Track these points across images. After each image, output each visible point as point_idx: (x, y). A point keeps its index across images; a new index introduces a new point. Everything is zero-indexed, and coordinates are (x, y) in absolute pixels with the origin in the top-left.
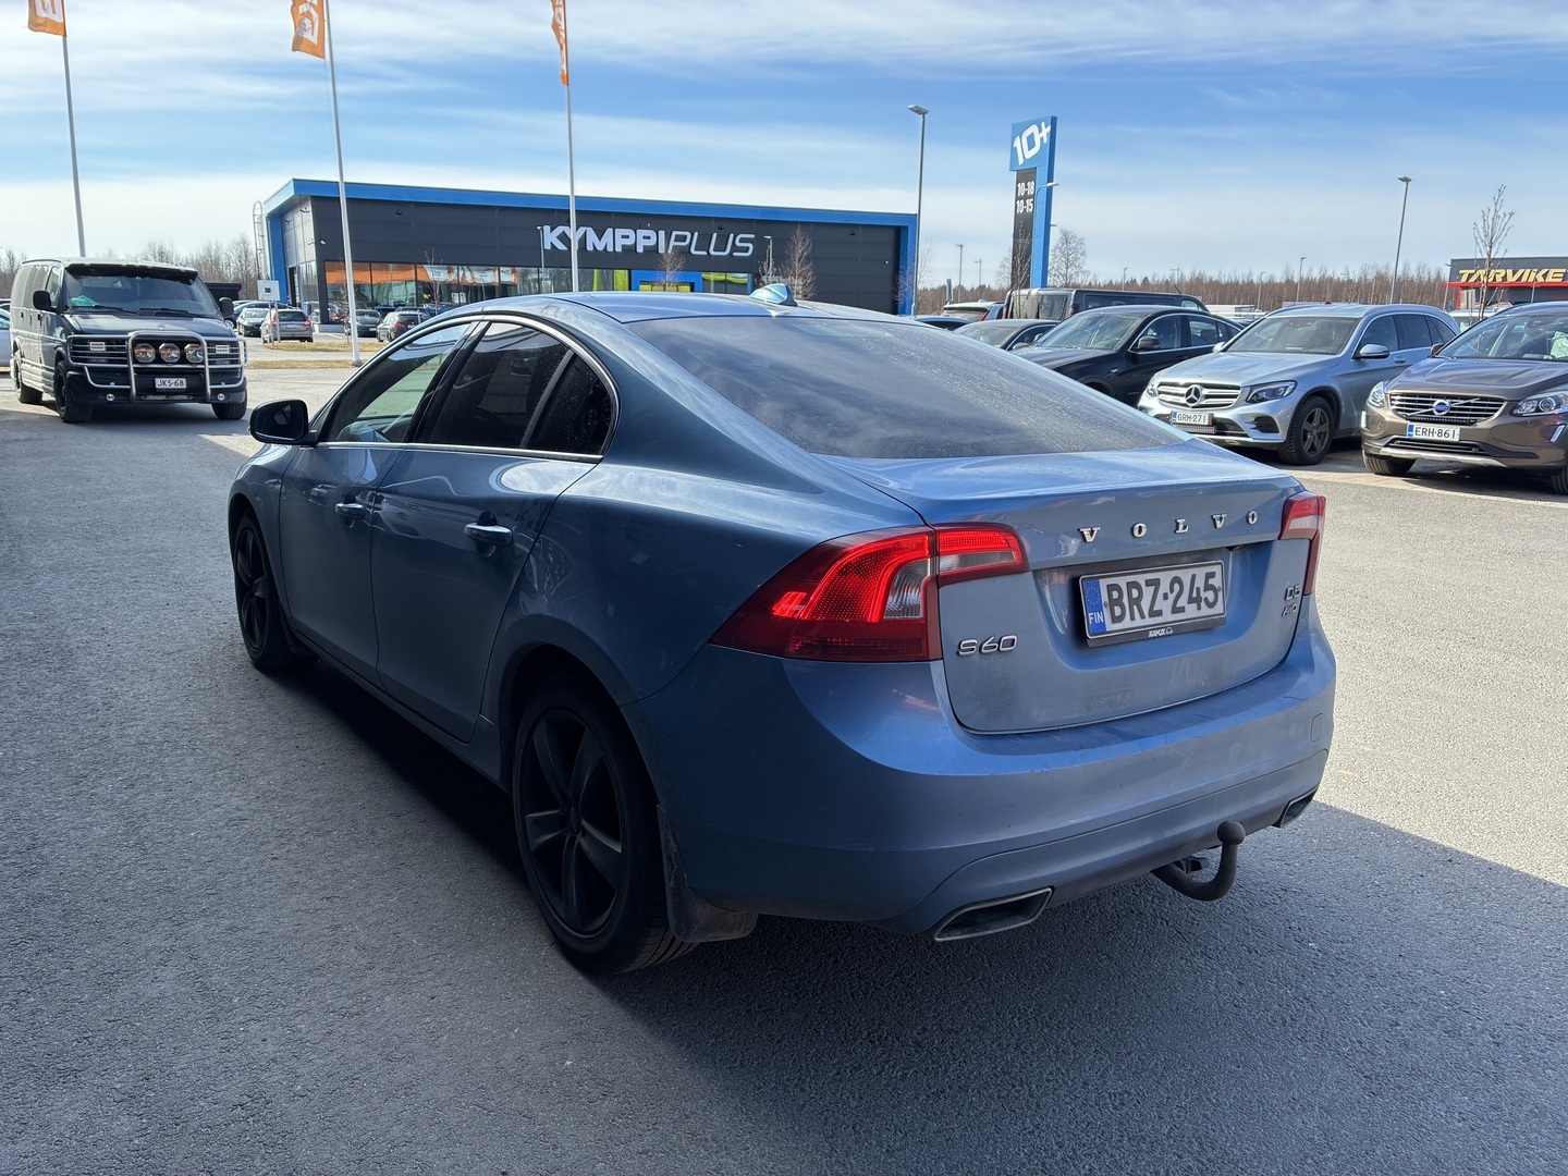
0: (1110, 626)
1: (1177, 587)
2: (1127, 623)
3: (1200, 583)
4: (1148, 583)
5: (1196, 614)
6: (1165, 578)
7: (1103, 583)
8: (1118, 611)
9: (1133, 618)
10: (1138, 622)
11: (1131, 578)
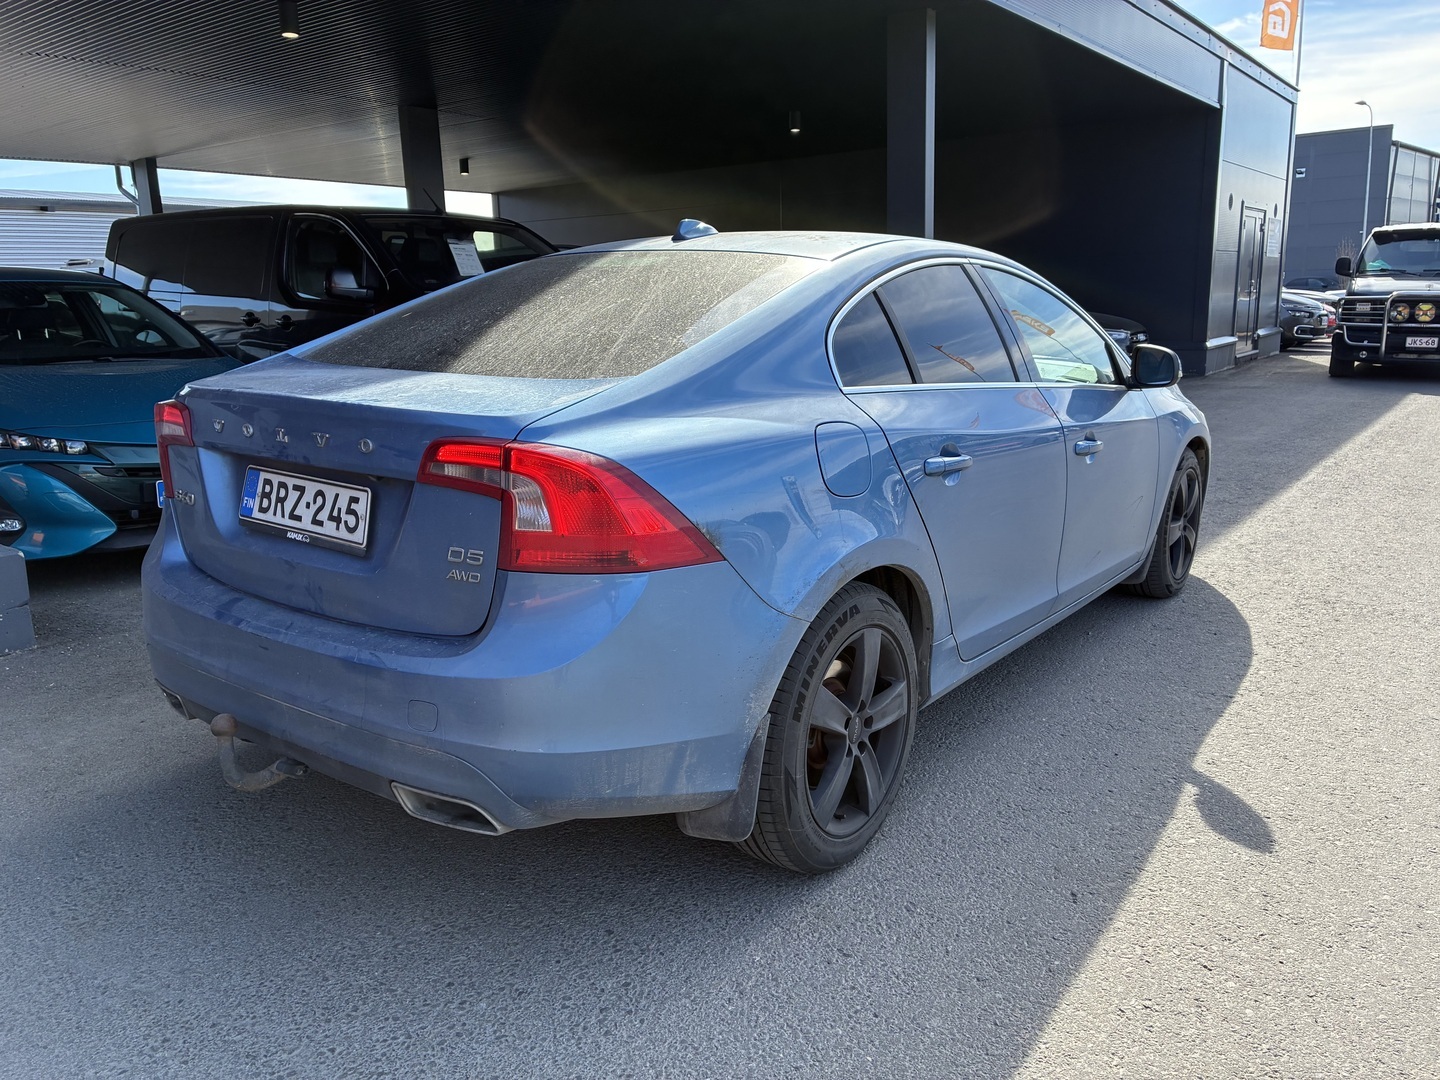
0: (256, 514)
1: (320, 500)
2: (269, 517)
3: (343, 503)
4: (296, 488)
5: (334, 533)
6: (311, 488)
7: (263, 476)
8: (265, 503)
9: (275, 514)
10: (278, 519)
11: (283, 479)
